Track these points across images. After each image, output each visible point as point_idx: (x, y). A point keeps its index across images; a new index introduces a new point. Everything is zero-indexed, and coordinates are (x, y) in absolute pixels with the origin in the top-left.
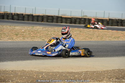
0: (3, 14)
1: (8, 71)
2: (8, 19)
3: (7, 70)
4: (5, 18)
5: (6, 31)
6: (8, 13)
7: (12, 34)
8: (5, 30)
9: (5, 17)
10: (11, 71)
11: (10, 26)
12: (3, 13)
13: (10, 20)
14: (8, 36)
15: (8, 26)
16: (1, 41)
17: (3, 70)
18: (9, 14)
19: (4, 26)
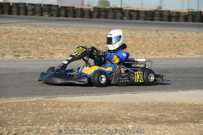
0: (185, 13)
1: (196, 105)
2: (194, 21)
3: (195, 103)
4: (190, 20)
5: (190, 41)
6: (194, 12)
7: (200, 46)
8: (189, 39)
9: (190, 18)
10: (201, 105)
11: (198, 33)
12: (187, 11)
13: (198, 23)
14: (193, 49)
15: (194, 33)
16: (184, 57)
17: (188, 104)
18: (196, 12)
19: (187, 34)
